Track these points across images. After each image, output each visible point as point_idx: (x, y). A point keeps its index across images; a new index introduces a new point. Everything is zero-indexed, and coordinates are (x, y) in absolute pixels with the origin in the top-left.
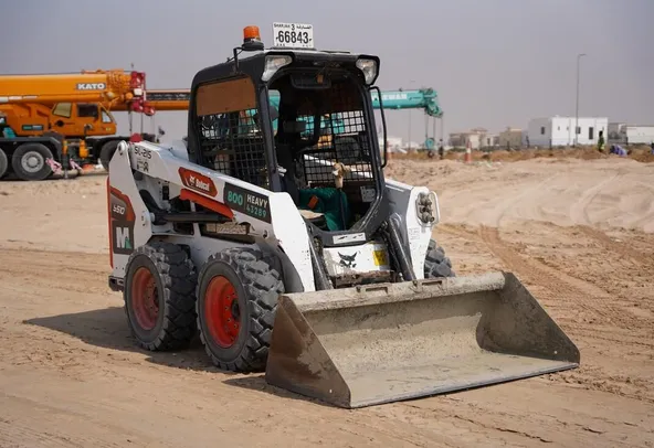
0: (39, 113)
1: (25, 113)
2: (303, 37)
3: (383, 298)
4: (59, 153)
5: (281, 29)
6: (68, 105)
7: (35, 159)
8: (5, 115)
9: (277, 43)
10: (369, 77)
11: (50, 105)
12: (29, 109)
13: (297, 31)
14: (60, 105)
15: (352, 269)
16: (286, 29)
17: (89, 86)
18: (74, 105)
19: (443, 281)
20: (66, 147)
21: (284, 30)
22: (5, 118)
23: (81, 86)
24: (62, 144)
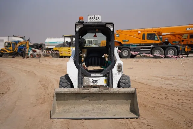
0: (179, 38)
1: (174, 38)
2: (98, 19)
3: (88, 92)
4: (179, 50)
5: (90, 17)
6: (187, 35)
7: (172, 52)
8: (168, 38)
9: (89, 21)
10: (112, 29)
11: (181, 35)
12: (176, 36)
13: (96, 17)
14: (185, 35)
15: (96, 84)
16: (92, 17)
17: (190, 29)
18: (189, 34)
19: (110, 89)
20: (181, 48)
21: (91, 17)
22: (168, 39)
23: (188, 29)
24: (180, 47)
